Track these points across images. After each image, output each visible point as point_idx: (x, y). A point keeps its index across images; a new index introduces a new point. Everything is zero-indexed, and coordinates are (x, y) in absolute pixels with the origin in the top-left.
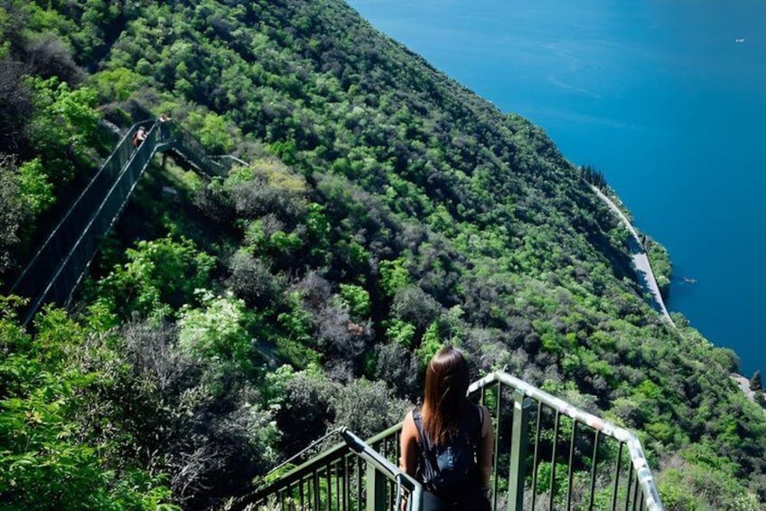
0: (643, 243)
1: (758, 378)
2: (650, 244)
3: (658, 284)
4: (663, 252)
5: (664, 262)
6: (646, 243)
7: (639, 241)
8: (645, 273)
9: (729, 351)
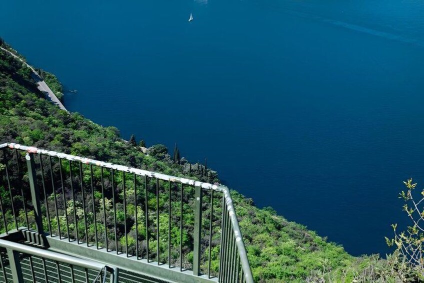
0: (40, 74)
1: (133, 139)
2: (44, 74)
3: (58, 98)
4: (53, 77)
5: (56, 83)
6: (42, 74)
7: (36, 73)
8: (47, 93)
9: (113, 128)
